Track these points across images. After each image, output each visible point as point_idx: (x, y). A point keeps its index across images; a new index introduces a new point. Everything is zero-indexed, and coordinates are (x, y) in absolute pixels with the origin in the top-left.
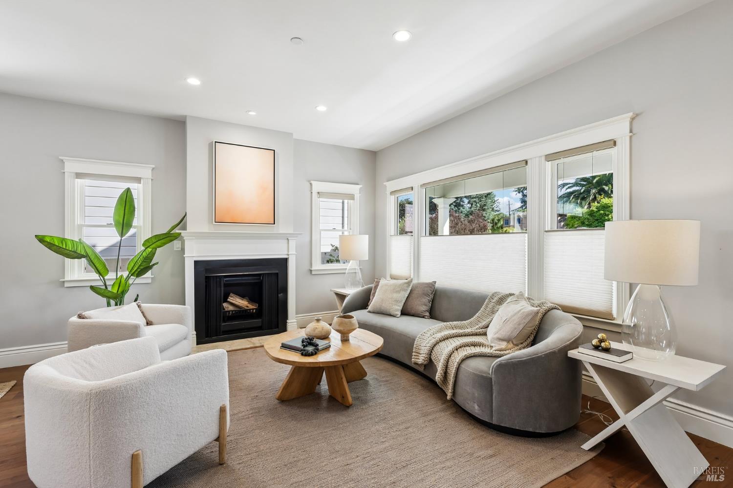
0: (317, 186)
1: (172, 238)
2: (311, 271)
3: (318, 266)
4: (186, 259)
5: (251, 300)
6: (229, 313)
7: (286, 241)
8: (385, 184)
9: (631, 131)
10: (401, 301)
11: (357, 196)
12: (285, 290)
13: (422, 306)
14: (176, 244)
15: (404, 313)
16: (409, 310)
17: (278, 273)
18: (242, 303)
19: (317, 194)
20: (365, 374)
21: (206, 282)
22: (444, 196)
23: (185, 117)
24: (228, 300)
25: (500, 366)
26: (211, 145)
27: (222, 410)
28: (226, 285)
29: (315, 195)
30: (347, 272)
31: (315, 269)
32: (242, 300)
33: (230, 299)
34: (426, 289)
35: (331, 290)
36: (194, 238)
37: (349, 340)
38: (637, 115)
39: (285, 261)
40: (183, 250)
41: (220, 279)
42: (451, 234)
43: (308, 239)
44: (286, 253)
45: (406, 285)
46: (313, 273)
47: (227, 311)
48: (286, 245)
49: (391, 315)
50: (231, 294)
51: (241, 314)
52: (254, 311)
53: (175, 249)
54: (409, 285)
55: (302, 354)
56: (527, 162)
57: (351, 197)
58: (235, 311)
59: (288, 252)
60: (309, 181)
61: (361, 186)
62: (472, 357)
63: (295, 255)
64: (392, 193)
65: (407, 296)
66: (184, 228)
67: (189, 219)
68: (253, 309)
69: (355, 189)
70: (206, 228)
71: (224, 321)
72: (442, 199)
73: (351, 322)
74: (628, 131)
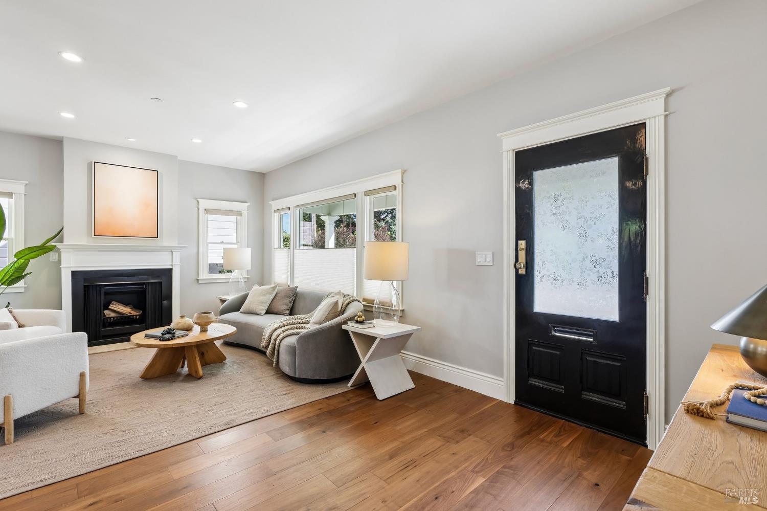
0: (204, 204)
1: (47, 250)
2: (198, 280)
3: (204, 275)
4: (62, 269)
5: (135, 307)
6: (110, 320)
7: (170, 253)
8: (270, 202)
9: (402, 182)
10: (266, 303)
11: (245, 213)
12: (169, 297)
13: (283, 305)
14: (52, 256)
15: (268, 312)
16: (273, 309)
17: (162, 282)
18: (126, 310)
19: (204, 210)
20: (225, 358)
21: (85, 291)
22: (329, 214)
23: (63, 137)
24: (110, 307)
25: (300, 338)
26: (90, 164)
27: (82, 375)
28: (106, 293)
29: (202, 211)
30: (230, 281)
31: (202, 278)
32: (125, 307)
33: (111, 307)
34: (288, 292)
35: (217, 297)
36: (71, 250)
37: (207, 331)
38: (405, 171)
39: (170, 271)
40: (59, 261)
41: (100, 288)
42: (336, 247)
43: (195, 251)
44: (171, 264)
45: (272, 289)
46: (200, 282)
47: (108, 318)
48: (170, 257)
49: (258, 314)
50: (113, 302)
51: (124, 320)
52: (138, 317)
53: (51, 260)
54: (274, 290)
55: (160, 340)
56: (355, 195)
57: (239, 213)
58: (117, 317)
59: (172, 262)
60: (196, 199)
61: (249, 204)
62: (291, 335)
63: (179, 266)
64: (276, 211)
65: (272, 298)
66: (61, 241)
67: (66, 232)
68: (136, 316)
69: (243, 207)
70: (84, 241)
71: (104, 326)
72: (327, 217)
73: (207, 316)
74: (401, 181)
